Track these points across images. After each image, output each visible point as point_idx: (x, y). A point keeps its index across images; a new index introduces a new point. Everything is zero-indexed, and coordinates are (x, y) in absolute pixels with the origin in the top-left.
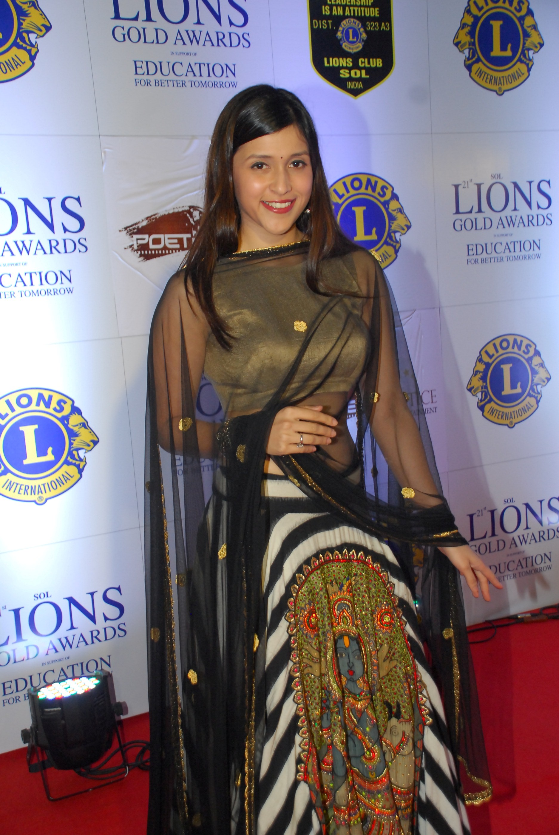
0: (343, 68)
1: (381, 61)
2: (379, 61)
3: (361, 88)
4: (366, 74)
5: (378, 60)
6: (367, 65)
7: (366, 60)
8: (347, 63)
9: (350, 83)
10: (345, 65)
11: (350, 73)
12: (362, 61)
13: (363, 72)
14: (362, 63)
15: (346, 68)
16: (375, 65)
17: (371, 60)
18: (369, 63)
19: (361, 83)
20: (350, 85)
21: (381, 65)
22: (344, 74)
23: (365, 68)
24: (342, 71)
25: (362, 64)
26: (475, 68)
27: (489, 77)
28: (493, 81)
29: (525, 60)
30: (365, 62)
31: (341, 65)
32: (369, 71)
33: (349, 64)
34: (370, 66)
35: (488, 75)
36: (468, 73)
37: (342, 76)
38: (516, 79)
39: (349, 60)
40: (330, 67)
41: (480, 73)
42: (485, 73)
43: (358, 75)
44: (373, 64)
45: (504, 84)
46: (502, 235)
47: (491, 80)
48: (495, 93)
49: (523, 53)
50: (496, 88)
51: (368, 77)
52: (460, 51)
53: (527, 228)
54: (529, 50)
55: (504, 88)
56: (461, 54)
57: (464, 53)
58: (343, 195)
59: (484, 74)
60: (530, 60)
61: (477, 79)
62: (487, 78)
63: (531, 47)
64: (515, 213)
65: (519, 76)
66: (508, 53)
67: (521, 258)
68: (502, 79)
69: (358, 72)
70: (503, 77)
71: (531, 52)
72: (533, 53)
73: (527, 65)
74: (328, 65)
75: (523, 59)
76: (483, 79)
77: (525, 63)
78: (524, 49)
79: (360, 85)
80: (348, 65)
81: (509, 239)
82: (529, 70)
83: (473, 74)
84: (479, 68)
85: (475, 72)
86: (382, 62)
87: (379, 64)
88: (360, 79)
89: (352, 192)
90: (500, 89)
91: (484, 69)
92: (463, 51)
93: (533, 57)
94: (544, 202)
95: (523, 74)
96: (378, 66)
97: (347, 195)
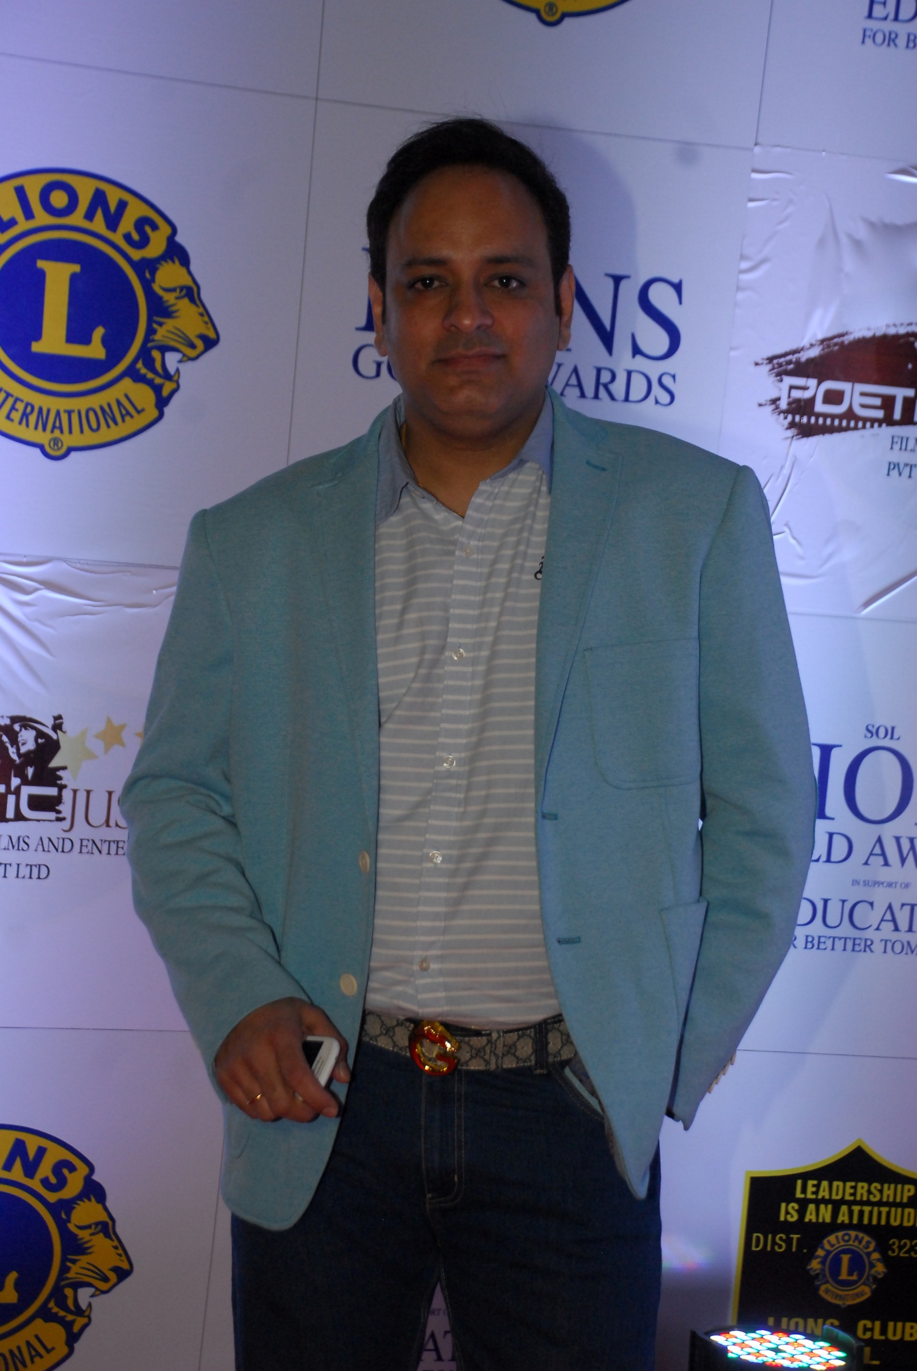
48: (532, 17)
55: (567, 6)
94: (656, 341)
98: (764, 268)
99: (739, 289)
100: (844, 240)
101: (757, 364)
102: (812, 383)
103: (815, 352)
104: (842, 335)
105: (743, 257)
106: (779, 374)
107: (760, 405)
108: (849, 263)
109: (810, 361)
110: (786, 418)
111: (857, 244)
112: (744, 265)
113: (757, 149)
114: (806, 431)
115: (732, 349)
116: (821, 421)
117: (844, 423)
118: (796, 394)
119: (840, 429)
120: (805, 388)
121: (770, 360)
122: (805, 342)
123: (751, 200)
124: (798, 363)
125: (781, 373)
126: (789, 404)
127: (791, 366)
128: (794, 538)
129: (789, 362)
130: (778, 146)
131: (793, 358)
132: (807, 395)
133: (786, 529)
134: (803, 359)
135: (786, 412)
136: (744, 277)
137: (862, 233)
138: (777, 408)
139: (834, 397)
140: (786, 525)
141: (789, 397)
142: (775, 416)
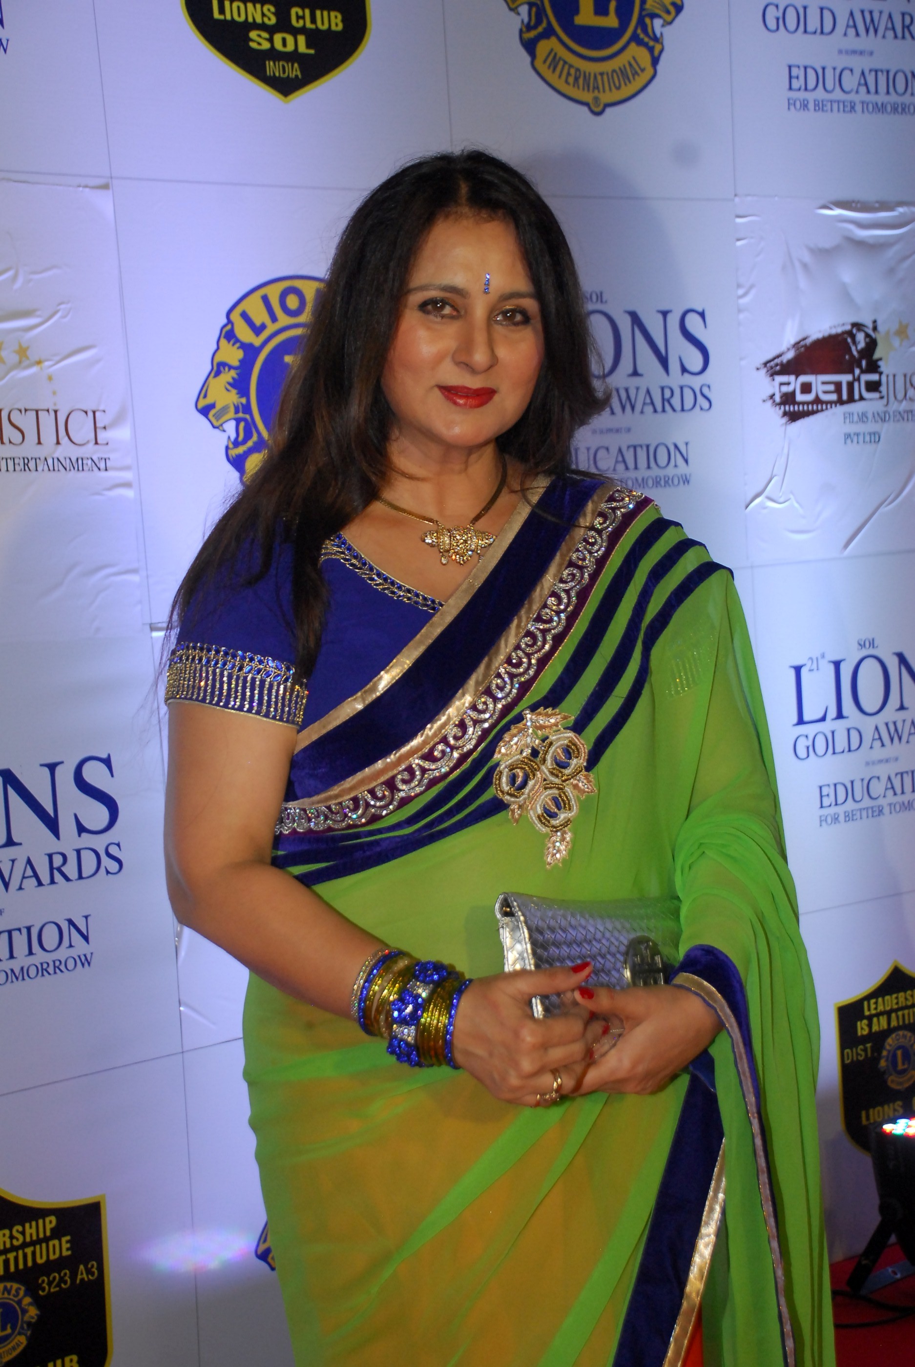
0: (255, 26)
1: (340, 17)
2: (336, 17)
3: (297, 76)
4: (308, 46)
5: (333, 14)
6: (309, 25)
7: (307, 12)
8: (263, 15)
9: (272, 63)
10: (259, 20)
11: (271, 40)
12: (297, 13)
13: (302, 39)
14: (298, 18)
15: (263, 27)
16: (326, 27)
17: (318, 13)
18: (313, 20)
19: (296, 65)
20: (272, 68)
21: (340, 27)
22: (258, 41)
23: (303, 30)
24: (253, 34)
25: (298, 21)
26: (543, 47)
27: (572, 71)
28: (581, 81)
29: (646, 40)
30: (303, 17)
31: (250, 20)
32: (314, 37)
33: (269, 19)
34: (317, 27)
35: (571, 66)
36: (527, 59)
37: (253, 45)
38: (630, 82)
39: (269, 10)
40: (225, 20)
41: (554, 61)
42: (565, 62)
43: (290, 47)
44: (323, 23)
45: (604, 91)
46: (610, 430)
47: (576, 79)
48: (585, 109)
49: (641, 23)
50: (587, 97)
51: (312, 52)
52: (511, 9)
53: (660, 416)
54: (653, 16)
55: (606, 98)
56: (512, 14)
57: (518, 14)
58: (263, 327)
59: (561, 63)
60: (656, 39)
61: (548, 74)
62: (569, 74)
63: (657, 11)
64: (636, 381)
65: (635, 74)
66: (611, 21)
67: (650, 482)
68: (599, 78)
69: (290, 39)
70: (602, 74)
71: (658, 23)
72: (663, 26)
73: (651, 50)
74: (222, 17)
75: (642, 36)
76: (560, 76)
77: (646, 45)
78: (644, 13)
79: (294, 71)
80: (266, 20)
81: (624, 440)
82: (655, 61)
83: (539, 63)
84: (552, 50)
85: (544, 57)
86: (343, 21)
87: (337, 25)
88: (293, 57)
89: (284, 320)
90: (596, 99)
91: (562, 52)
92: (517, 8)
93: (662, 34)
94: (694, 360)
95: (643, 70)
96: (333, 28)
97: (271, 328)
98: (753, 292)
99: (740, 311)
100: (797, 265)
101: (758, 369)
102: (792, 378)
103: (790, 355)
104: (804, 339)
105: (739, 286)
106: (772, 375)
107: (764, 401)
108: (803, 282)
109: (789, 362)
110: (780, 408)
111: (805, 266)
112: (741, 292)
113: (737, 199)
114: (793, 417)
115: (741, 359)
116: (801, 408)
117: (815, 407)
118: (785, 389)
119: (813, 413)
120: (789, 384)
121: (765, 364)
122: (784, 348)
123: (738, 240)
124: (782, 364)
125: (773, 374)
126: (781, 397)
127: (778, 368)
128: (798, 502)
129: (777, 365)
130: (749, 195)
131: (778, 361)
132: (790, 389)
133: (792, 496)
134: (785, 361)
135: (780, 404)
136: (742, 301)
137: (807, 257)
138: (774, 401)
139: (806, 388)
140: (792, 493)
141: (780, 392)
142: (774, 408)
